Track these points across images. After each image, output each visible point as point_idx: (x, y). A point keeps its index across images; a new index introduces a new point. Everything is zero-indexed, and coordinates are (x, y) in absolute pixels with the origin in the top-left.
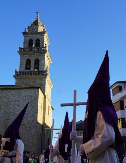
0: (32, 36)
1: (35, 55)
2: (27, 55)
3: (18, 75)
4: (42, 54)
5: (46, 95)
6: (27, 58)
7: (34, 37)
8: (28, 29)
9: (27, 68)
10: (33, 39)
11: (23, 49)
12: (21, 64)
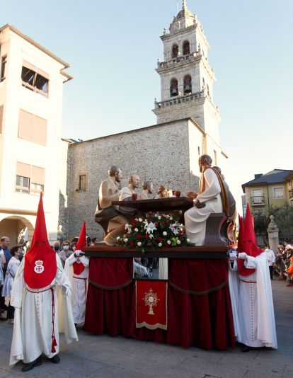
0: (176, 38)
1: (184, 69)
2: (170, 73)
3: (159, 107)
4: (194, 64)
5: (206, 132)
6: (171, 77)
7: (179, 39)
8: (170, 29)
9: (173, 94)
10: (177, 43)
11: (164, 63)
12: (162, 90)
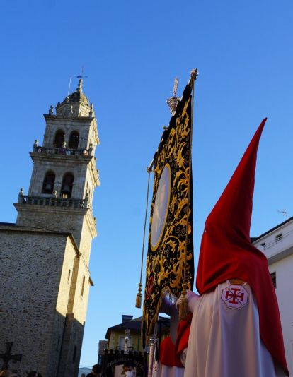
0: (63, 123)
1: (67, 164)
2: (48, 163)
3: (24, 203)
4: (82, 163)
5: (80, 251)
6: (48, 168)
7: (68, 126)
8: (57, 108)
9: (45, 191)
10: (64, 129)
11: (42, 149)
12: (32, 181)
